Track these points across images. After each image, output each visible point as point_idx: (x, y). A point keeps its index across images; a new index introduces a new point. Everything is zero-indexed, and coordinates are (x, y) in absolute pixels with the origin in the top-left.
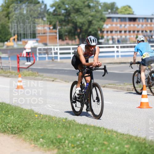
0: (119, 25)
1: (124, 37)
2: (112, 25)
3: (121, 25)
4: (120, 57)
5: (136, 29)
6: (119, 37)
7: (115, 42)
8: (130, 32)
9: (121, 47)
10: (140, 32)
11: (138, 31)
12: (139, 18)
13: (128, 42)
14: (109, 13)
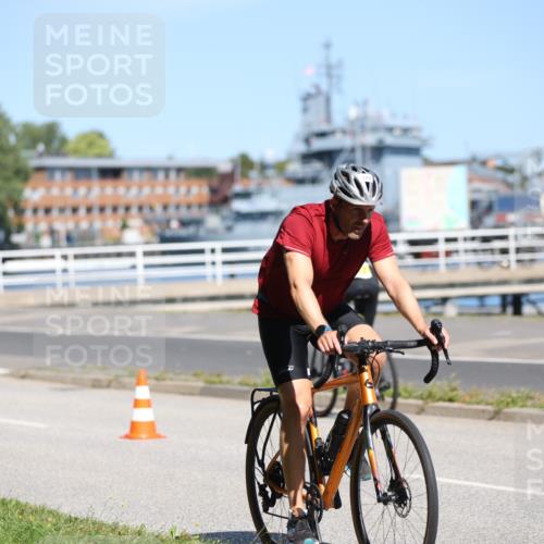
0: (69, 191)
1: (84, 225)
2: (48, 189)
3: (75, 191)
4: (72, 286)
5: (122, 202)
6: (71, 225)
7: (58, 241)
8: (102, 209)
9: (76, 257)
10: (134, 211)
11: (127, 209)
12: (130, 170)
13: (98, 241)
14: (41, 155)
